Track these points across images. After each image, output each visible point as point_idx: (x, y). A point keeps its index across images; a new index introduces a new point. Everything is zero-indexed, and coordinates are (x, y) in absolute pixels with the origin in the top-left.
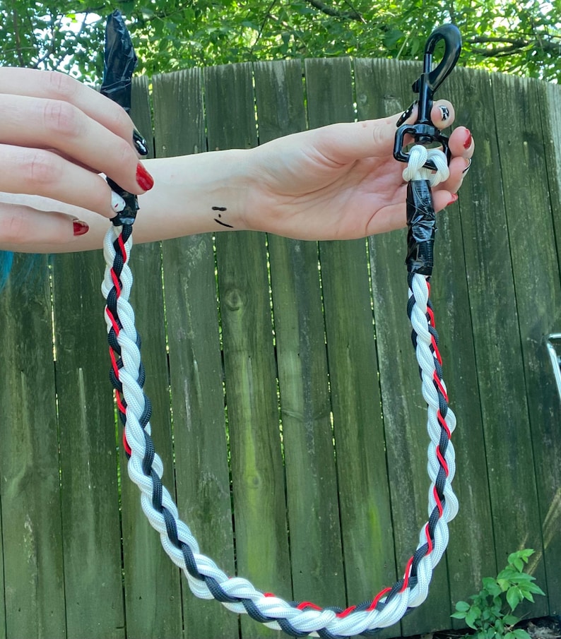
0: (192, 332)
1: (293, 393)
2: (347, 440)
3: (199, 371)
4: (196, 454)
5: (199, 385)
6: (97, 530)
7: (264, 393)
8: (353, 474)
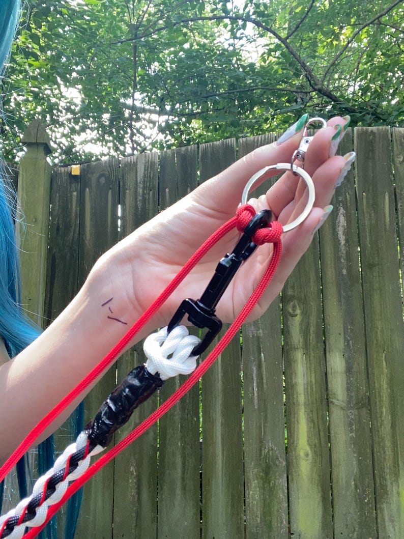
0: (261, 331)
1: (338, 386)
2: (382, 429)
3: (265, 361)
4: (261, 428)
5: (265, 373)
6: (183, 479)
7: (315, 383)
8: (387, 457)
